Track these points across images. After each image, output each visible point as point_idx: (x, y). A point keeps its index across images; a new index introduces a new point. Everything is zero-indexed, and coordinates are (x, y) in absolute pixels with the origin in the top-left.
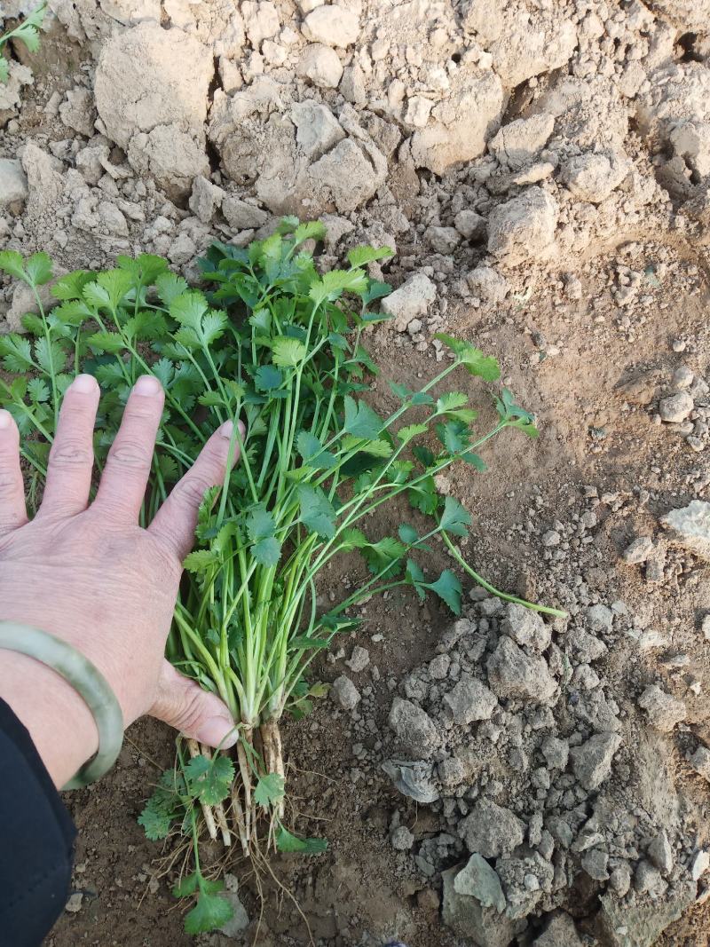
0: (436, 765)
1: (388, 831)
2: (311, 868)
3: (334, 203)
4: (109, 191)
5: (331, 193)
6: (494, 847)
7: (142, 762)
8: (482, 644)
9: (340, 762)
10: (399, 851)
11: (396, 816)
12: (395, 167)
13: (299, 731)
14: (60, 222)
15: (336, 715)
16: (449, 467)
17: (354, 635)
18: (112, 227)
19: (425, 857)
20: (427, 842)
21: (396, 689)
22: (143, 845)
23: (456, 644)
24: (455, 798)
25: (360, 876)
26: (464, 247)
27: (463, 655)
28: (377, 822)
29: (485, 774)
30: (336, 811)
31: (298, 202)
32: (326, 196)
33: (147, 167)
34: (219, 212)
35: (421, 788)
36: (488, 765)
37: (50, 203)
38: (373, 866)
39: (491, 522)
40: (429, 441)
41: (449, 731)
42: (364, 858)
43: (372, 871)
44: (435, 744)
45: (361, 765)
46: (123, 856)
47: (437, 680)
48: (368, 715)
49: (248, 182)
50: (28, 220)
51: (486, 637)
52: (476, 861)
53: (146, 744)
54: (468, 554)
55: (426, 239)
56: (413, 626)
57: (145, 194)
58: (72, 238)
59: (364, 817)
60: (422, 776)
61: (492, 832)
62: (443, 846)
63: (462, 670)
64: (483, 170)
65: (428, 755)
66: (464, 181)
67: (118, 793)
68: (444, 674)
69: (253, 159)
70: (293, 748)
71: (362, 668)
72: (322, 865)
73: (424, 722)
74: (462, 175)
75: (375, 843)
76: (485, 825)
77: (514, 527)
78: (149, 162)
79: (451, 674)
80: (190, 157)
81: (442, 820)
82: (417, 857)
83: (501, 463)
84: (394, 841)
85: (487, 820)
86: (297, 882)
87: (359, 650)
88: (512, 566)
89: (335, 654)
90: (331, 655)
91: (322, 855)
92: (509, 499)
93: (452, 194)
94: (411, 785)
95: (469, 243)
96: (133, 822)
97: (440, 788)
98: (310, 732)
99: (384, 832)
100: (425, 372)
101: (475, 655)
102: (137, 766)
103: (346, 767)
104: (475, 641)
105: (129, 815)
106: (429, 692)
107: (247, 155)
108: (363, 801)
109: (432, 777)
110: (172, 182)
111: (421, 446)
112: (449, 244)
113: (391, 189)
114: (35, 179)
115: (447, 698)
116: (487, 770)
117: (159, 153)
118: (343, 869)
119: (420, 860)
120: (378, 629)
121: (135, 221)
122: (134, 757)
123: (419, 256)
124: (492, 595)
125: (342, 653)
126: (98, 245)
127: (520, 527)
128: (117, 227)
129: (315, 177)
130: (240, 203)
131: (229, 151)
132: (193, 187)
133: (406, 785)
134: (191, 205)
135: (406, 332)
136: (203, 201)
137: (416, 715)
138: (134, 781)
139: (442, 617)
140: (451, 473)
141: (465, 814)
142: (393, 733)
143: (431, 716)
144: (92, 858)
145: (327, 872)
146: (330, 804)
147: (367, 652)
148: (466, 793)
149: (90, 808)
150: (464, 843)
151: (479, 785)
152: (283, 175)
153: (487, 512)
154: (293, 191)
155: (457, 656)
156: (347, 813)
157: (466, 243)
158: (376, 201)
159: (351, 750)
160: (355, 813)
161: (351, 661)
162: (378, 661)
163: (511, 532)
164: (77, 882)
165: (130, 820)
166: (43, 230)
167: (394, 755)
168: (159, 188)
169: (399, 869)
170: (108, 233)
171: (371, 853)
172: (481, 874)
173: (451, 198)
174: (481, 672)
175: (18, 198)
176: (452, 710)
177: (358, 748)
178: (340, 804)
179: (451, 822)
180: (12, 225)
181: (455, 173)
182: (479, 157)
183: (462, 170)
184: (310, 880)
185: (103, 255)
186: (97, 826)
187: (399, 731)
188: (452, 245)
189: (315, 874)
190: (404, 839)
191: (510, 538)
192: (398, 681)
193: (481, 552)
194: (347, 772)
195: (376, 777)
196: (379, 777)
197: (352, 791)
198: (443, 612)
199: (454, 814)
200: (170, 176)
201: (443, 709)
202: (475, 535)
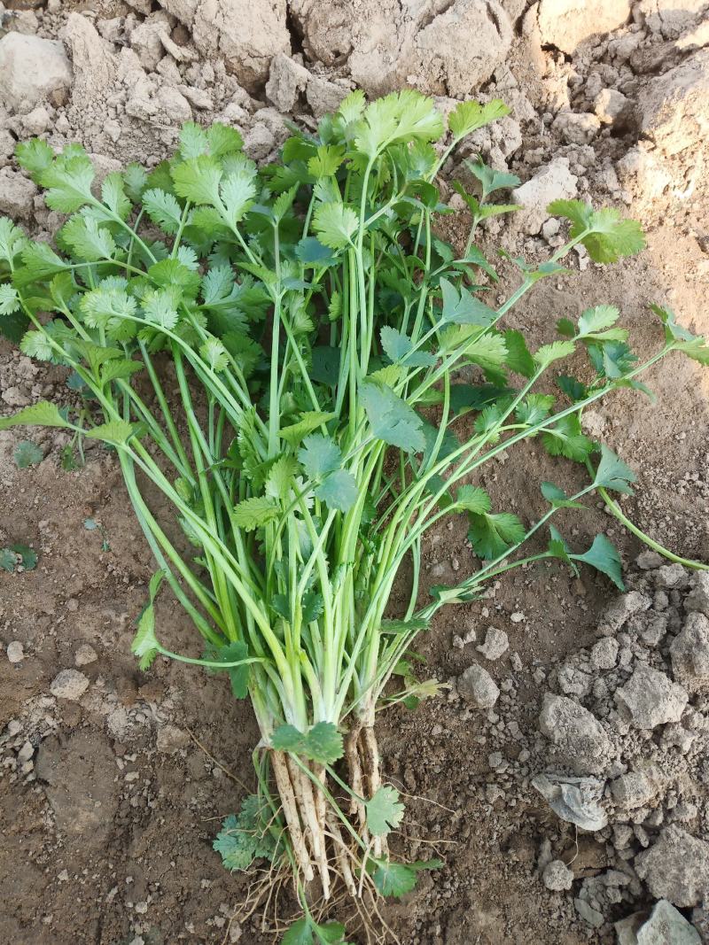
0: (609, 782)
1: (536, 866)
2: (438, 913)
3: (445, 82)
4: (170, 76)
5: (442, 68)
6: (691, 893)
7: (217, 773)
8: (661, 623)
9: (470, 777)
10: (552, 892)
11: (547, 846)
12: (518, 41)
13: (418, 735)
14: (111, 111)
15: (467, 716)
16: (601, 401)
17: (486, 613)
18: (174, 115)
19: (589, 901)
20: (590, 882)
21: (544, 682)
22: (220, 879)
23: (625, 626)
24: (630, 824)
25: (504, 925)
26: (605, 137)
27: (636, 637)
28: (521, 855)
29: (674, 793)
30: (468, 839)
31: (402, 79)
32: (436, 72)
33: (215, 47)
34: (302, 98)
35: (589, 812)
36: (676, 783)
37: (100, 89)
38: (519, 911)
39: (658, 470)
40: (575, 369)
41: (624, 737)
42: (507, 901)
43: (519, 919)
44: (609, 755)
45: (499, 780)
46: (195, 894)
47: (602, 670)
48: (508, 715)
49: (339, 60)
50: (73, 109)
51: (667, 614)
52: (663, 910)
53: (221, 749)
54: (630, 512)
55: (557, 128)
56: (563, 602)
57: (212, 79)
58: (126, 130)
59: (504, 848)
60: (591, 796)
61: (689, 872)
62: (614, 887)
63: (634, 658)
64: (628, 42)
65: (600, 770)
66: (601, 60)
67: (187, 811)
68: (613, 662)
69: (346, 29)
70: (410, 757)
71: (499, 656)
72: (452, 909)
73: (590, 726)
74: (599, 51)
75: (521, 882)
76: (677, 861)
77: (687, 477)
78: (219, 37)
79: (623, 662)
80: (269, 31)
81: (610, 852)
82: (577, 900)
83: (667, 397)
84: (548, 880)
85: (679, 856)
86: (421, 931)
87: (494, 633)
88: (692, 524)
89: (463, 636)
90: (457, 639)
91: (452, 895)
92: (679, 441)
93: (585, 76)
94: (575, 809)
95: (611, 131)
96: (206, 849)
97: (612, 812)
98: (431, 737)
99: (531, 867)
100: (566, 283)
101: (653, 638)
102: (211, 777)
103: (480, 784)
104: (651, 620)
105: (201, 840)
106: (592, 688)
107: (338, 27)
108: (502, 827)
109: (604, 796)
110: (245, 63)
111: (565, 375)
112: (586, 133)
113: (511, 68)
114: (82, 58)
115: (620, 693)
116: (676, 788)
117: (232, 24)
118: (482, 915)
119: (582, 906)
120: (517, 606)
121: (201, 109)
122: (207, 766)
123: (549, 149)
124: (668, 561)
125: (472, 636)
126: (157, 138)
127: (695, 477)
128: (179, 115)
129: (425, 46)
130: (330, 85)
131: (316, 23)
132: (271, 69)
133: (567, 807)
134: (268, 92)
135: (539, 236)
136: (283, 85)
137: (580, 716)
138: (207, 796)
139: (602, 590)
140: (604, 409)
141: (646, 846)
142: (548, 740)
143: (599, 717)
144: (156, 894)
145: (461, 919)
146: (460, 830)
147: (505, 636)
148: (647, 819)
149: (151, 830)
150: (644, 884)
151: (664, 808)
152: (383, 47)
153: (651, 458)
154: (396, 66)
155: (627, 639)
156: (482, 842)
157: (607, 131)
158: (493, 84)
159: (487, 760)
160: (492, 843)
161: (485, 645)
162: (520, 647)
163: (684, 483)
164: (137, 926)
165: (203, 847)
166: (92, 120)
167: (548, 769)
168: (229, 70)
169: (555, 916)
170: (169, 122)
171: (517, 894)
172: (672, 929)
173: (585, 80)
174: (661, 659)
175: (61, 85)
176: (629, 709)
177: (496, 759)
178: (474, 831)
179: (624, 857)
180: (55, 118)
181: (589, 50)
182: (622, 27)
183: (599, 45)
184: (438, 930)
185: (164, 149)
186: (160, 854)
187: (557, 736)
188: (590, 133)
189: (444, 921)
190: (560, 878)
191: (683, 491)
192: (547, 673)
193: (647, 508)
194: (481, 789)
195: (520, 796)
196: (523, 796)
197: (488, 814)
198: (601, 584)
199: (629, 846)
200: (244, 56)
201: (615, 708)
202: (638, 487)
